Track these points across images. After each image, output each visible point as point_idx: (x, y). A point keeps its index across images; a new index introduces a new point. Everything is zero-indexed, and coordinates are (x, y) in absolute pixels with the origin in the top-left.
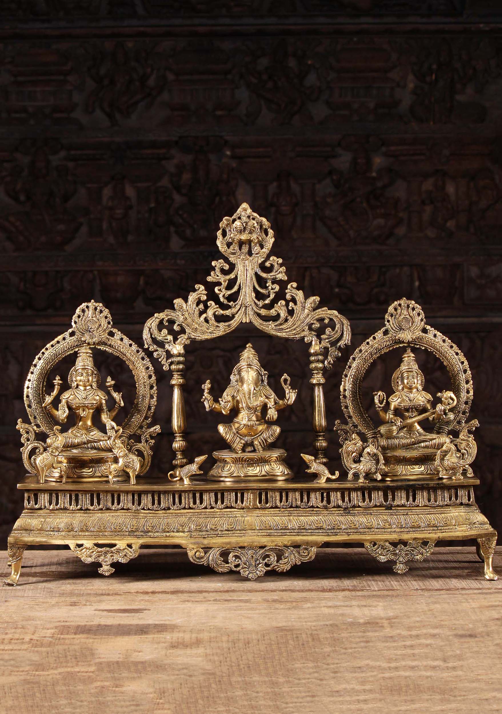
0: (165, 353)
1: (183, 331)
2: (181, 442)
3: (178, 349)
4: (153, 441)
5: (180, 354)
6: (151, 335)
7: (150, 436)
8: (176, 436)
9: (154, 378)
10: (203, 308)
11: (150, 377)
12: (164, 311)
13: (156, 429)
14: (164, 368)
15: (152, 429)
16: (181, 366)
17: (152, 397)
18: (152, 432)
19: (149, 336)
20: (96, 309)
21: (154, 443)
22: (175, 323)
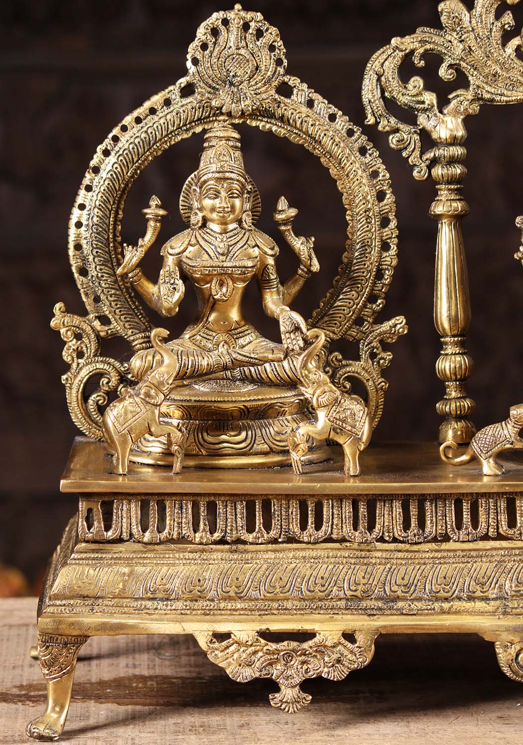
0: (417, 137)
1: (462, 81)
2: (458, 358)
3: (450, 126)
4: (388, 356)
5: (455, 138)
6: (383, 91)
7: (381, 342)
8: (446, 343)
9: (389, 198)
10: (512, 23)
11: (381, 196)
12: (414, 32)
13: (395, 326)
14: (415, 174)
15: (386, 326)
16: (458, 170)
17: (385, 247)
18: (385, 332)
19: (378, 94)
20: (246, 27)
21: (390, 361)
22: (442, 61)
